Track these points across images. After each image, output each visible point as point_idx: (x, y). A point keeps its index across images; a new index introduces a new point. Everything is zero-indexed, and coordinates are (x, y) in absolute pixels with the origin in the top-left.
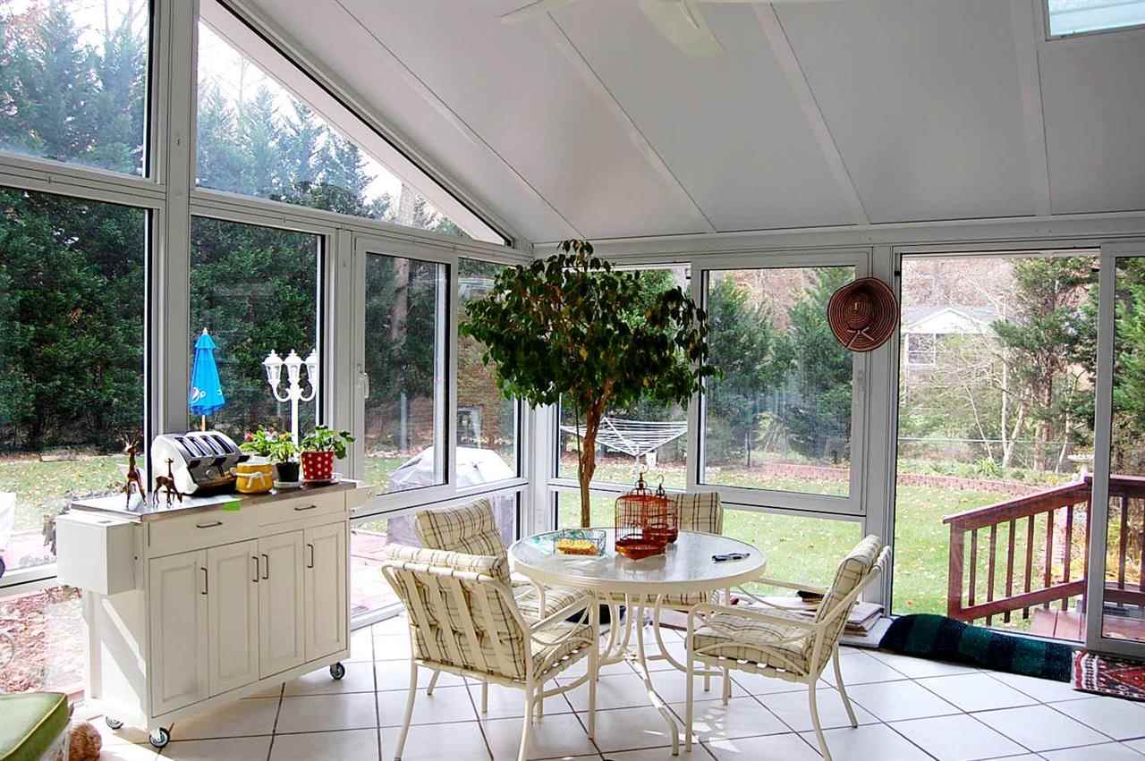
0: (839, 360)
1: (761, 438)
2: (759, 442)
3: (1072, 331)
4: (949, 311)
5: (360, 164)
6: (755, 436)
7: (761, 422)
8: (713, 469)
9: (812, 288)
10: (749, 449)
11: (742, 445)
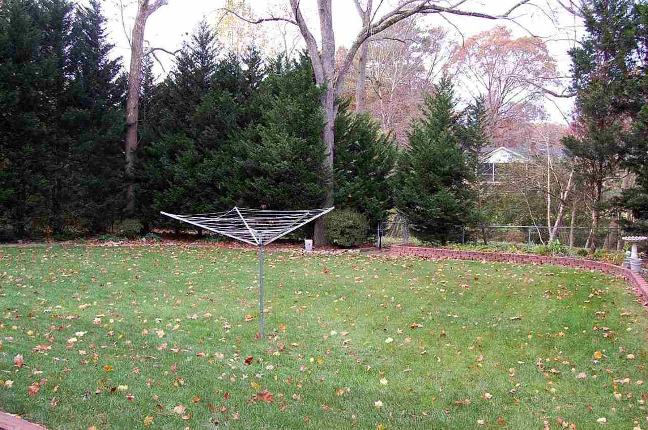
0: (445, 169)
1: (388, 228)
2: (388, 230)
3: (622, 144)
4: (502, 149)
5: (103, 35)
6: (384, 226)
7: (389, 217)
8: (354, 251)
9: (424, 118)
10: (380, 235)
11: (376, 233)
